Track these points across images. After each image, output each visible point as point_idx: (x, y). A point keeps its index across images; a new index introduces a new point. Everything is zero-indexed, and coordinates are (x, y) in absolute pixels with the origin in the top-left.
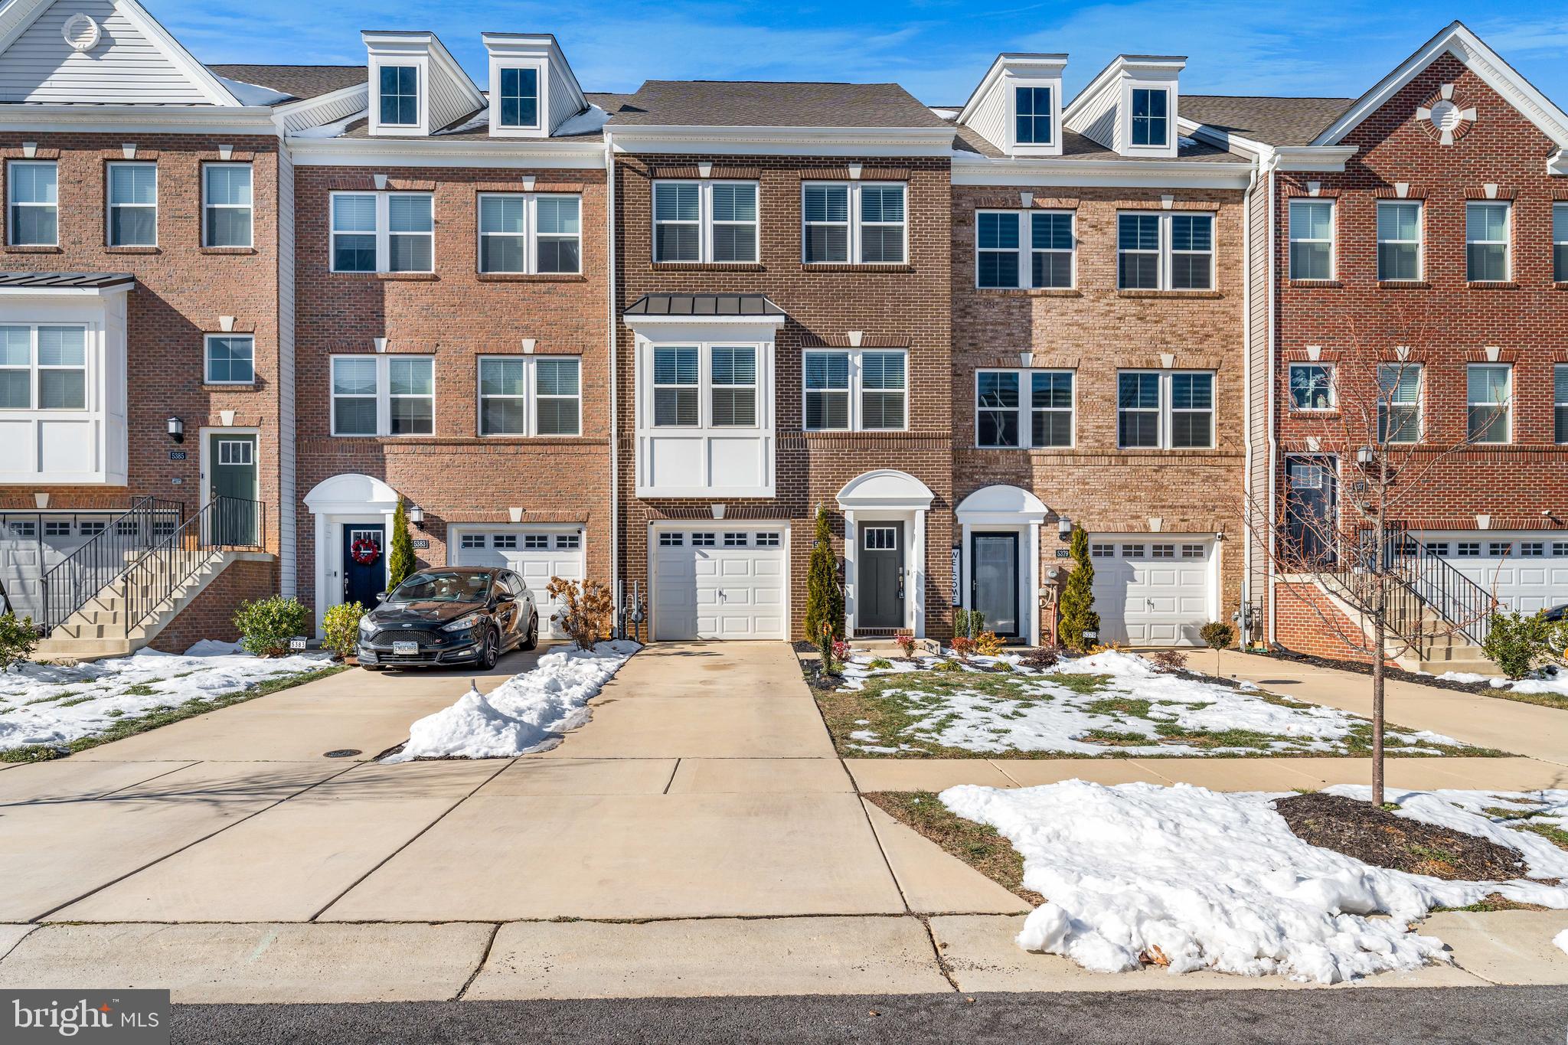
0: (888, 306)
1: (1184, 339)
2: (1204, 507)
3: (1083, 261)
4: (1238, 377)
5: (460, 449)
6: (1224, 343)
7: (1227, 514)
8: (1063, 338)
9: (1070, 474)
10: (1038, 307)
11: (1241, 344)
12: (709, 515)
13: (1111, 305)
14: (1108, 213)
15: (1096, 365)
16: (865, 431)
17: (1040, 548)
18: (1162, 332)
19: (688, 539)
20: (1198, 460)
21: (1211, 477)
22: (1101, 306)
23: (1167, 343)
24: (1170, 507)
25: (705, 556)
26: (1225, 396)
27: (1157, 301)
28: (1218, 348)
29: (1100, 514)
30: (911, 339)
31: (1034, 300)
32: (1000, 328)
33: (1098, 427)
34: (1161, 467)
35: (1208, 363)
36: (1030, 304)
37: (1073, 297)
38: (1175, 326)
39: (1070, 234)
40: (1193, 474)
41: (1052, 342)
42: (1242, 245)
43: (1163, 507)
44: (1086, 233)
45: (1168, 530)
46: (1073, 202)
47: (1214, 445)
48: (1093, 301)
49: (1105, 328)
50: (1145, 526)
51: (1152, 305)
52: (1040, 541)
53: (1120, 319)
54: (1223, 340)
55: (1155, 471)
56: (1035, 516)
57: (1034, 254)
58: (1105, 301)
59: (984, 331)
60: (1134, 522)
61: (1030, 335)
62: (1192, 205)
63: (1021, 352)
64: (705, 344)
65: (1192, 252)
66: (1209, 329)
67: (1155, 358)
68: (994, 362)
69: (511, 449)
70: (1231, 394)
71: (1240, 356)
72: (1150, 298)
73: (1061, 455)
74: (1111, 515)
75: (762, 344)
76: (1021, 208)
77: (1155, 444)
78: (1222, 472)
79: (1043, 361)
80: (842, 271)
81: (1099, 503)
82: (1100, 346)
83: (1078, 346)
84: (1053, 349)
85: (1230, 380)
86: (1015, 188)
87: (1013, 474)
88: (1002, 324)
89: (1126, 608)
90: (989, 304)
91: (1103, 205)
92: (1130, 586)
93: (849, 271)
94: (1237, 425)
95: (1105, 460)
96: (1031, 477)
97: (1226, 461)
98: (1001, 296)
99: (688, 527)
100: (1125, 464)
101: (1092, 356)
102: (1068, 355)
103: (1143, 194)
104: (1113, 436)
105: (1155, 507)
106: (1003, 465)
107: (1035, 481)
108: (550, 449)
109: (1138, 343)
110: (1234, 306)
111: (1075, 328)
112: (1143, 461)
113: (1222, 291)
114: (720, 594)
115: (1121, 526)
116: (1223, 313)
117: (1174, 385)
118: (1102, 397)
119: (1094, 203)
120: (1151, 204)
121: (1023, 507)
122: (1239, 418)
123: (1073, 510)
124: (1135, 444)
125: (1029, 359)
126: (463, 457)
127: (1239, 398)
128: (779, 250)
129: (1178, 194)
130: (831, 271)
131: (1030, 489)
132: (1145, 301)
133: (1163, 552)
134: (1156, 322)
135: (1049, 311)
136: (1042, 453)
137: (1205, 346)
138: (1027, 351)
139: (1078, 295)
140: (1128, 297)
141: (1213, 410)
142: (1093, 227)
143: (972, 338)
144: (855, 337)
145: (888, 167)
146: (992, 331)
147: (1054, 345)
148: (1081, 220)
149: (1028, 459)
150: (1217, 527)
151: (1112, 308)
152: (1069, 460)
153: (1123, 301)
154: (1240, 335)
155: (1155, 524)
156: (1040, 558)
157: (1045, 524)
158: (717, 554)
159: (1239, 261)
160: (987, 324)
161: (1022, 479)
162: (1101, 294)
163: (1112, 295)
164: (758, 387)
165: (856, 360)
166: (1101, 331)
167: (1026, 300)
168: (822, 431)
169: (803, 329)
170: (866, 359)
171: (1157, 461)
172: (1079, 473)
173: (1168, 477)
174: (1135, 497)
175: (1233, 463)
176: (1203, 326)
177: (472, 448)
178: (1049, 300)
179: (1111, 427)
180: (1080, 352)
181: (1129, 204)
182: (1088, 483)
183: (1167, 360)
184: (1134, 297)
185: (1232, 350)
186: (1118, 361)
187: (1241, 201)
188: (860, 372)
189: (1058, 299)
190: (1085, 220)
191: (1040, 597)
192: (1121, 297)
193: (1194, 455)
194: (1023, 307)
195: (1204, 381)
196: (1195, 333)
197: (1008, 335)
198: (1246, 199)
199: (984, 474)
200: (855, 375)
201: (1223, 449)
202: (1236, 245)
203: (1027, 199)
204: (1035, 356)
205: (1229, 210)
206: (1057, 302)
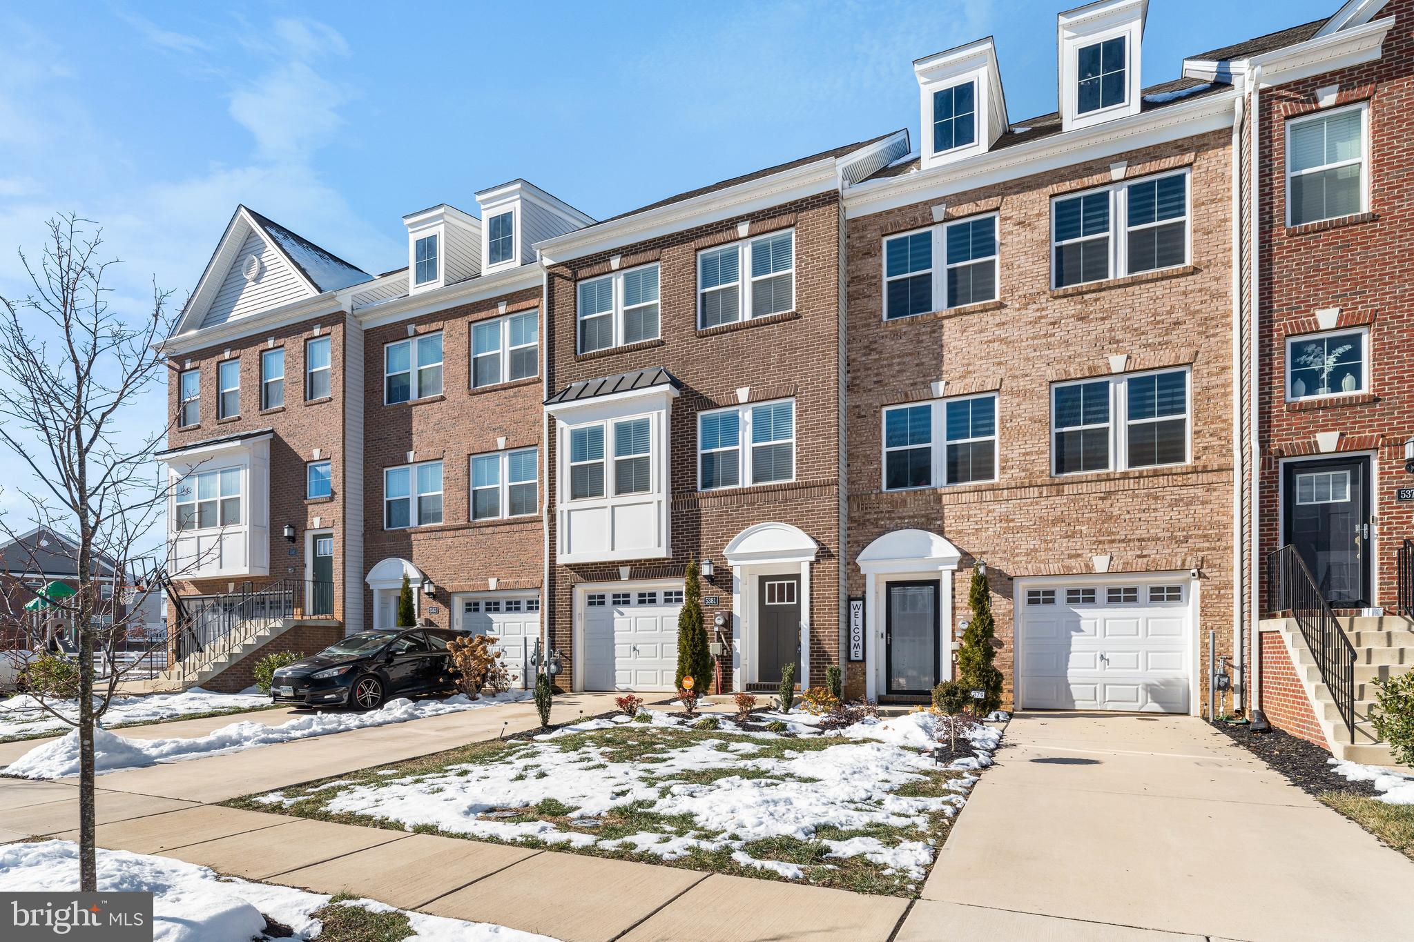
0: (775, 358)
1: (1143, 333)
2: (1172, 538)
3: (1007, 266)
4: (1224, 368)
5: (458, 533)
6: (1202, 329)
7: (1206, 545)
8: (982, 359)
9: (989, 511)
10: (950, 330)
11: (1229, 326)
12: (617, 577)
13: (1043, 309)
14: (1040, 204)
15: (1022, 382)
16: (755, 485)
17: (953, 597)
18: (1111, 330)
19: (609, 600)
20: (1162, 481)
21: (1182, 499)
22: (1030, 313)
23: (1118, 342)
24: (1123, 541)
25: (622, 614)
26: (1204, 394)
27: (1103, 294)
28: (1193, 336)
29: (1027, 555)
30: (796, 387)
31: (945, 322)
32: (907, 359)
33: (1024, 454)
34: (1110, 493)
35: (1178, 357)
36: (942, 326)
37: (993, 309)
38: (1129, 319)
39: (993, 239)
40: (1156, 498)
41: (968, 365)
42: (1230, 198)
43: (1113, 541)
44: (1011, 233)
45: (1120, 569)
46: (993, 202)
47: (1189, 460)
48: (1019, 309)
49: (1034, 338)
50: (1087, 566)
51: (1096, 300)
52: (953, 589)
53: (1054, 324)
54: (1199, 325)
55: (1102, 499)
56: (947, 561)
57: (949, 270)
58: (1035, 306)
59: (890, 365)
60: (1072, 562)
61: (942, 361)
62: (1154, 166)
63: (931, 381)
64: (609, 421)
65: (1157, 224)
66: (1180, 315)
67: (1101, 363)
68: (901, 397)
69: (490, 530)
70: (1213, 391)
71: (1227, 342)
72: (1094, 291)
73: (978, 490)
74: (1042, 555)
75: (655, 413)
76: (933, 224)
77: (1106, 466)
78: (1200, 492)
79: (957, 388)
80: (732, 331)
81: (1026, 542)
82: (1027, 359)
83: (1000, 364)
84: (970, 372)
85: (1210, 374)
86: (925, 203)
87: (923, 516)
88: (911, 354)
89: (1070, 665)
90: (896, 335)
91: (1033, 195)
92: (1076, 638)
93: (737, 330)
94: (1222, 430)
95: (1034, 492)
96: (942, 518)
97: (1203, 478)
98: (909, 324)
99: (608, 588)
100: (1060, 493)
101: (1017, 373)
102: (988, 377)
103: (1085, 169)
104: (1044, 462)
105: (1100, 542)
106: (912, 507)
107: (947, 522)
108: (516, 527)
109: (1076, 348)
110: (1217, 279)
111: (996, 344)
112: (1084, 488)
113: (1198, 263)
114: (635, 649)
115: (1054, 567)
116: (1200, 291)
117: (1130, 392)
118: (1031, 419)
119: (1021, 195)
120: (1096, 179)
121: (930, 552)
122: (1225, 421)
123: (994, 553)
124: (1077, 468)
125: (940, 388)
126: (461, 539)
127: (1226, 395)
128: (676, 322)
129: (1131, 158)
130: (721, 333)
131: (941, 532)
132: (1086, 297)
133: (1123, 596)
134: (1103, 319)
135: (965, 331)
136: (955, 490)
137: (1173, 337)
138: (938, 379)
139: (1001, 306)
140: (1065, 296)
141: (1188, 416)
142: (1019, 223)
143: (877, 375)
144: (743, 394)
145: (775, 217)
146: (899, 364)
147: (971, 368)
148: (1004, 219)
149: (939, 499)
150: (1191, 562)
151: (1044, 313)
152: (989, 496)
153: (1057, 302)
154: (1227, 315)
155: (1100, 563)
156: (954, 608)
157: (960, 570)
158: (632, 612)
159: (1225, 220)
160: (893, 357)
161: (931, 522)
162: (1030, 299)
163: (1043, 299)
164: (652, 454)
165: (746, 416)
166: (1030, 342)
167: (936, 325)
168: (714, 490)
169: (696, 393)
170: (756, 414)
171: (1104, 487)
172: (1001, 509)
173: (1120, 505)
174: (1074, 532)
175: (1215, 479)
176: (1169, 313)
177: (465, 532)
178: (965, 318)
179: (1042, 452)
180: (1001, 371)
181: (1067, 186)
182: (1013, 520)
183: (1117, 362)
184: (1072, 295)
185: (1214, 335)
186: (1051, 374)
187: (1230, 143)
188: (749, 428)
189: (976, 315)
190: (1009, 218)
191: (953, 652)
192: (1055, 298)
193: (1156, 474)
194: (934, 332)
195: (1173, 383)
196: (1158, 323)
197: (917, 365)
198: (1236, 137)
199: (890, 519)
200: (744, 430)
201: (1200, 463)
202: (1221, 200)
203: (938, 212)
204: (947, 383)
205: (1211, 159)
206: (975, 318)
